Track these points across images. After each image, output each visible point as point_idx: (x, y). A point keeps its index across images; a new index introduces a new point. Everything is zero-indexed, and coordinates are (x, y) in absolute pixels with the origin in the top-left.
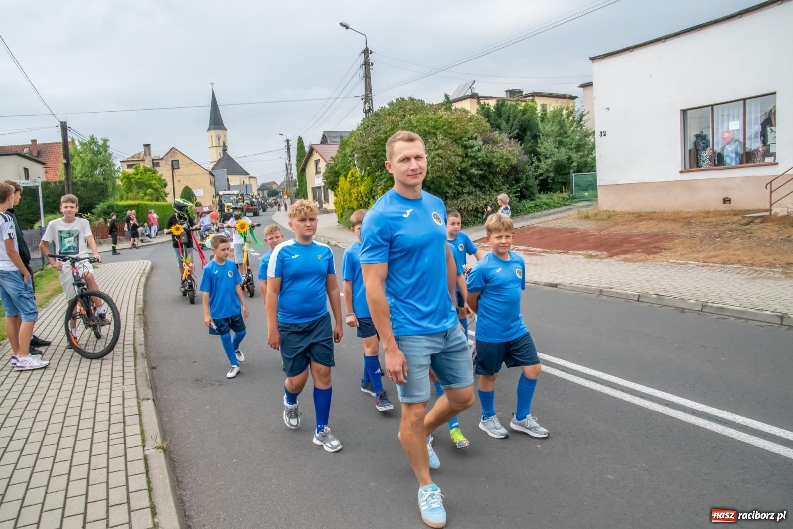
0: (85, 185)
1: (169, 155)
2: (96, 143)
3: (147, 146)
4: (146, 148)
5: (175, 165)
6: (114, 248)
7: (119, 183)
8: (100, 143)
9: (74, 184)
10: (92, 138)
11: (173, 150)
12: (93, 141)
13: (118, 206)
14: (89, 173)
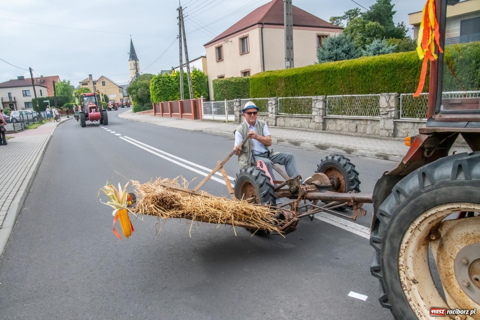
0: (61, 97)
1: (100, 79)
2: (65, 82)
3: (90, 75)
5: (104, 84)
7: (74, 95)
9: (57, 97)
10: (64, 80)
11: (102, 77)
12: (64, 81)
14: (63, 93)
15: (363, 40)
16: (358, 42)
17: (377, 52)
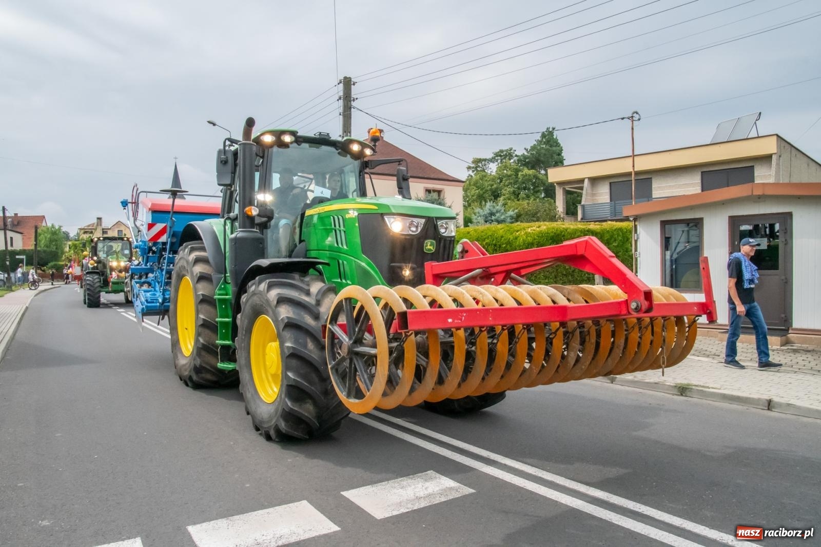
0: (45, 252)
1: (115, 226)
2: (54, 227)
3: (99, 219)
4: (99, 220)
6: (52, 283)
8: (57, 228)
9: (39, 251)
11: (119, 223)
13: (59, 264)
14: (48, 245)
15: (515, 195)
16: (507, 197)
17: (490, 218)
